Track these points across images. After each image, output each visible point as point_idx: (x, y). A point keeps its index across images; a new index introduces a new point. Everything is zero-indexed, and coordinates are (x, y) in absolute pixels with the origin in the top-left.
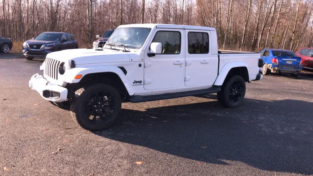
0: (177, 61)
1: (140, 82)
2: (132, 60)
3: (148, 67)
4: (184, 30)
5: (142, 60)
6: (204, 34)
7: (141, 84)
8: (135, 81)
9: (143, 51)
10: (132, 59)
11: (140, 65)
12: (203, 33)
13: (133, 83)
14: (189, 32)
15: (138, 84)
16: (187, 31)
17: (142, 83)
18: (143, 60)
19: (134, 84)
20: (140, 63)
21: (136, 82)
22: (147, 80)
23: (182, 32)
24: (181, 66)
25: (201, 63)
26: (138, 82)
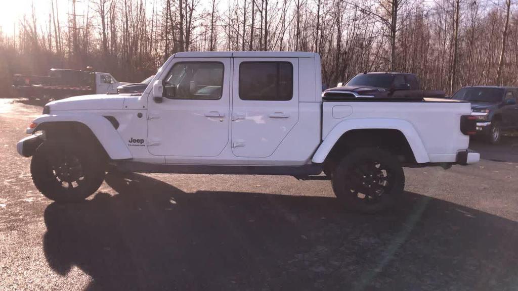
0: (211, 112)
1: (142, 141)
2: (126, 107)
3: (152, 118)
4: (232, 59)
5: (144, 107)
7: (143, 144)
8: (132, 138)
9: (146, 93)
10: (126, 105)
11: (140, 115)
12: (278, 63)
13: (129, 141)
14: (242, 63)
15: (136, 143)
16: (238, 62)
17: (145, 143)
18: (146, 108)
19: (130, 143)
20: (140, 112)
21: (133, 141)
22: (153, 139)
23: (226, 62)
24: (221, 121)
25: (271, 117)
26: (138, 141)
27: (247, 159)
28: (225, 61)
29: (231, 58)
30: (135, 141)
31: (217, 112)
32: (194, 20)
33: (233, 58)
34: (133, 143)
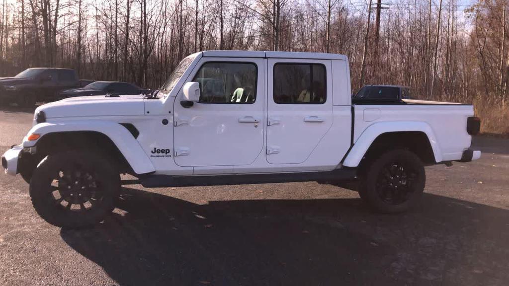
0: (246, 117)
1: (167, 151)
2: (148, 112)
3: (181, 125)
4: (266, 60)
5: (170, 112)
6: (314, 67)
7: (168, 154)
8: (155, 148)
9: (172, 97)
11: (165, 122)
12: (311, 65)
13: (152, 152)
14: (276, 64)
15: (161, 154)
16: (272, 63)
17: (171, 153)
18: (172, 113)
19: (154, 154)
20: (164, 118)
21: (156, 151)
22: (181, 148)
23: (260, 63)
24: (256, 127)
25: (306, 122)
26: (163, 151)
27: (280, 166)
28: (257, 62)
29: (264, 58)
30: (158, 151)
31: (251, 117)
32: (61, 7)
33: (267, 58)
34: (156, 154)
